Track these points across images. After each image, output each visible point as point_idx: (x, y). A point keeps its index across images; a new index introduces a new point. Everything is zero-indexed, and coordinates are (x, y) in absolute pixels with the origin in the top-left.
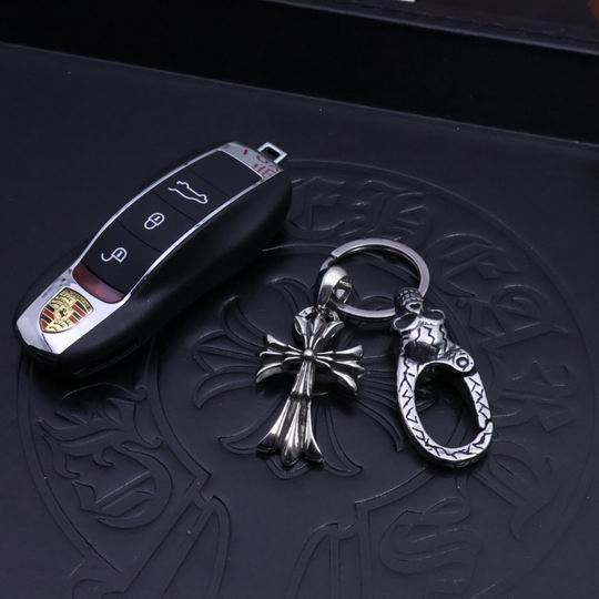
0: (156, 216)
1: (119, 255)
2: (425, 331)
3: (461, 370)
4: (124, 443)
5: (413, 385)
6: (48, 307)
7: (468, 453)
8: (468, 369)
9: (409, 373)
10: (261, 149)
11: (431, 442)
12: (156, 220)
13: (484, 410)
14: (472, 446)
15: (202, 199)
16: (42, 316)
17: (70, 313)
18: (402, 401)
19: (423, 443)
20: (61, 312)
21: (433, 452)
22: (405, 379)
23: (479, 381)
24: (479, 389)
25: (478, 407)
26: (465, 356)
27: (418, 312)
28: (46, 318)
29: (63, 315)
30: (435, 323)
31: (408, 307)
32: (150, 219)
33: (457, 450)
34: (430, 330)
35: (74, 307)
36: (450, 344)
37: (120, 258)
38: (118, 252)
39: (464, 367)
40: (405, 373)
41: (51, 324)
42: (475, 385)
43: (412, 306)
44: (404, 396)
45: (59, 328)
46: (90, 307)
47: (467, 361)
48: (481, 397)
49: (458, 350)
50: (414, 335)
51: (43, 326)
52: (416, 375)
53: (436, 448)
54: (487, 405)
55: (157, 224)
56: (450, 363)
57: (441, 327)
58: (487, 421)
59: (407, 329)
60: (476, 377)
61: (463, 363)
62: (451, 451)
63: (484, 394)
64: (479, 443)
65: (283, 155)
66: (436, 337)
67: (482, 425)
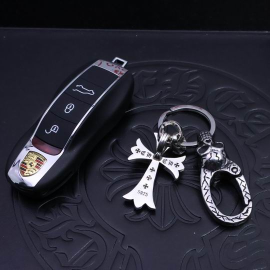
0: (70, 106)
1: (55, 129)
2: (214, 154)
3: (234, 174)
4: (76, 226)
5: (209, 183)
6: (23, 163)
7: (240, 218)
8: (238, 173)
9: (207, 177)
10: (113, 61)
11: (220, 214)
12: (70, 108)
13: (247, 195)
14: (242, 215)
15: (91, 92)
16: (21, 168)
17: (35, 164)
18: (204, 192)
19: (216, 214)
20: (30, 164)
21: (221, 219)
22: (205, 180)
23: (244, 180)
24: (244, 184)
25: (244, 193)
26: (236, 166)
27: (210, 144)
28: (23, 168)
29: (31, 166)
30: (220, 149)
31: (205, 142)
32: (67, 108)
33: (234, 217)
34: (217, 153)
35: (36, 160)
36: (227, 160)
37: (56, 131)
38: (54, 128)
39: (235, 172)
40: (205, 177)
41: (26, 172)
42: (242, 182)
43: (207, 141)
44: (204, 189)
45: (31, 173)
46: (45, 159)
47: (237, 169)
48: (245, 188)
49: (231, 163)
50: (208, 156)
51: (23, 173)
52: (210, 177)
53: (222, 216)
54: (248, 192)
55: (71, 110)
56: (228, 170)
57: (222, 151)
58: (249, 201)
59: (205, 153)
60: (242, 178)
61: (235, 170)
62: (231, 218)
63: (247, 187)
64: (245, 213)
65: (125, 63)
66: (220, 157)
67: (246, 203)
